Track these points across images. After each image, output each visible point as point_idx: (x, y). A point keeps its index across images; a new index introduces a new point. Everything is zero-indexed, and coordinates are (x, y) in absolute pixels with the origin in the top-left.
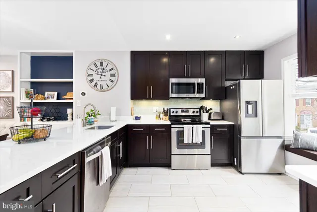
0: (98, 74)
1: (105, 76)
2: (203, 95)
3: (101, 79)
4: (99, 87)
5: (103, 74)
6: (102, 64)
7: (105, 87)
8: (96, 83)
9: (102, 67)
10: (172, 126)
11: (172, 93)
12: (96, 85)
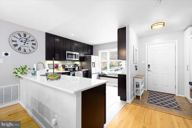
0: (22, 42)
1: (28, 44)
2: (78, 59)
3: (24, 46)
4: (22, 50)
5: (26, 42)
6: (25, 35)
7: (27, 51)
8: (20, 48)
9: (26, 38)
10: (71, 72)
11: (67, 58)
12: (20, 49)
